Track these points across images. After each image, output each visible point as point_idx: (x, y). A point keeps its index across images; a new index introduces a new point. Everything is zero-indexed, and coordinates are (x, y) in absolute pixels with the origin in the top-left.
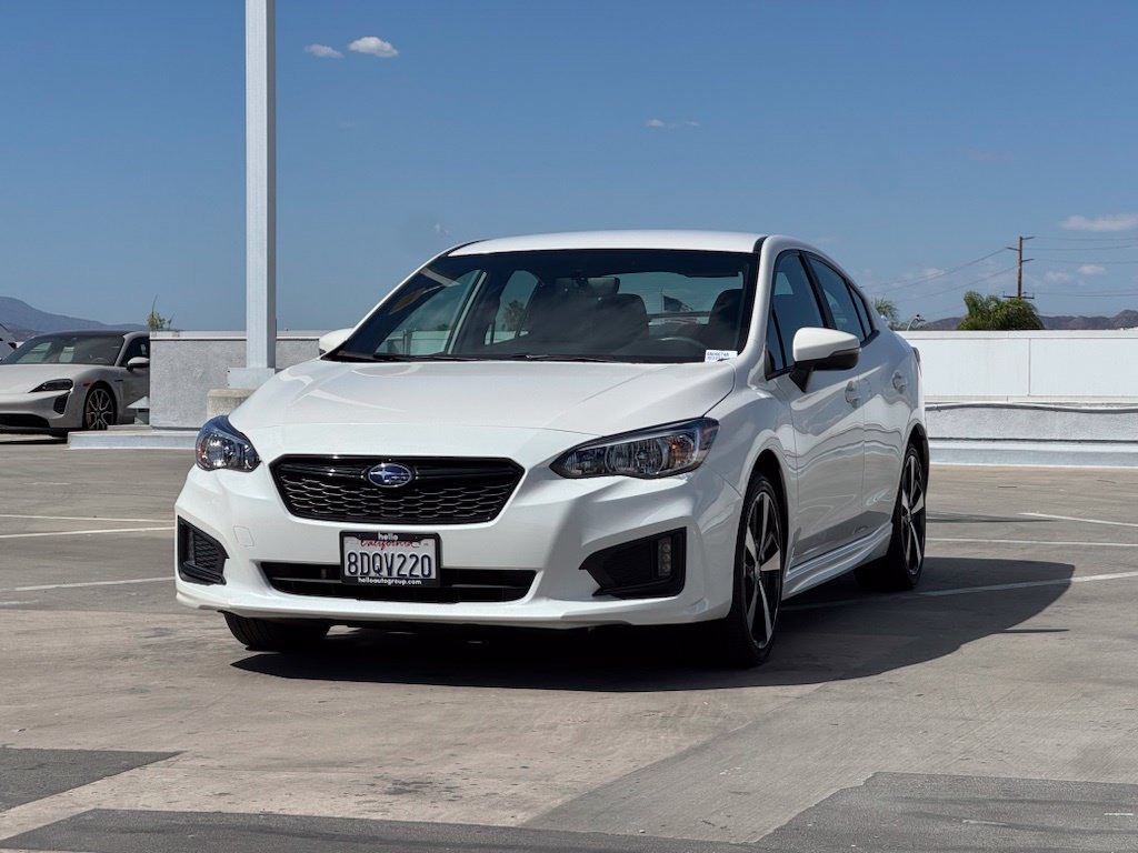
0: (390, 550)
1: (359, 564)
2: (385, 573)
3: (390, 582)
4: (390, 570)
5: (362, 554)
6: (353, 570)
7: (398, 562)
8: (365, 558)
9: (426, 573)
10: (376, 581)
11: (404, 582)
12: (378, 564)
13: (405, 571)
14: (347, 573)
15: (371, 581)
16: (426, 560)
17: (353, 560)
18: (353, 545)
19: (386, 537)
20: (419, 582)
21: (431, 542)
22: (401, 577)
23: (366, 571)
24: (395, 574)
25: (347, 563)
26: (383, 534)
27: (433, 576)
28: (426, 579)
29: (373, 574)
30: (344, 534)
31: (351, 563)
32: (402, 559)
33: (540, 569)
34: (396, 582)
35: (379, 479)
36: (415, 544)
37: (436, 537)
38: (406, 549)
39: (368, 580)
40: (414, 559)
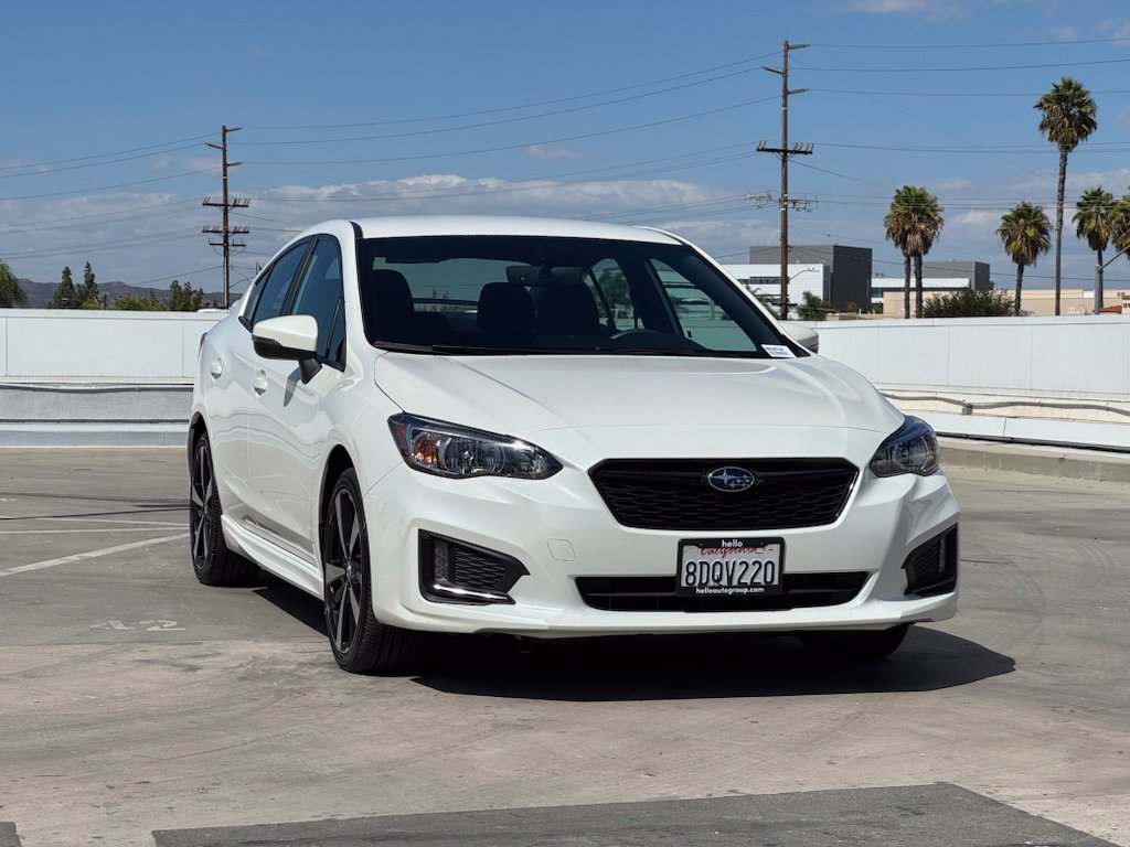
0: (732, 557)
1: (698, 574)
2: (724, 582)
3: (730, 591)
4: (730, 579)
5: (701, 563)
6: (691, 581)
7: (739, 570)
8: (705, 567)
9: (769, 580)
10: (715, 591)
11: (745, 591)
12: (717, 573)
13: (747, 579)
14: (684, 584)
15: (711, 591)
16: (770, 567)
17: (691, 570)
18: (692, 554)
19: (729, 544)
20: (761, 590)
21: (776, 547)
22: (741, 585)
23: (704, 581)
24: (735, 583)
25: (684, 574)
26: (727, 540)
27: (776, 582)
28: (768, 586)
29: (711, 583)
30: (683, 543)
31: (689, 574)
32: (744, 566)
33: (876, 571)
34: (738, 590)
35: (720, 483)
36: (759, 550)
37: (780, 541)
38: (750, 556)
39: (707, 590)
40: (757, 566)
